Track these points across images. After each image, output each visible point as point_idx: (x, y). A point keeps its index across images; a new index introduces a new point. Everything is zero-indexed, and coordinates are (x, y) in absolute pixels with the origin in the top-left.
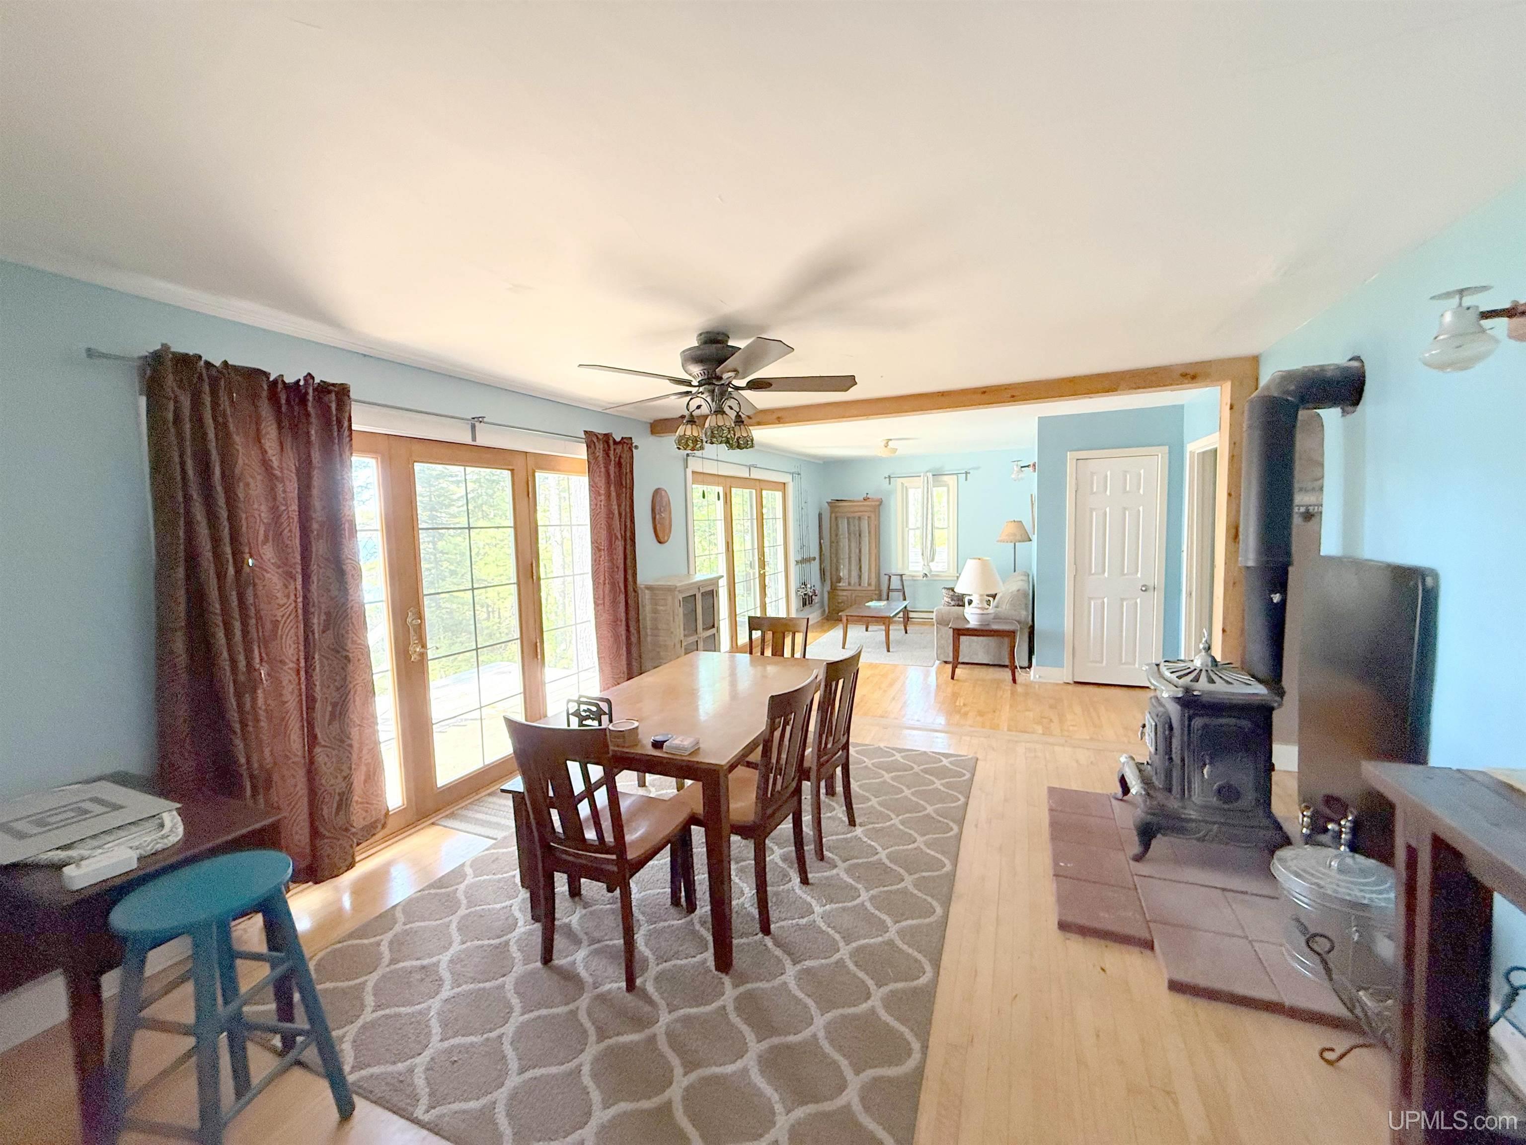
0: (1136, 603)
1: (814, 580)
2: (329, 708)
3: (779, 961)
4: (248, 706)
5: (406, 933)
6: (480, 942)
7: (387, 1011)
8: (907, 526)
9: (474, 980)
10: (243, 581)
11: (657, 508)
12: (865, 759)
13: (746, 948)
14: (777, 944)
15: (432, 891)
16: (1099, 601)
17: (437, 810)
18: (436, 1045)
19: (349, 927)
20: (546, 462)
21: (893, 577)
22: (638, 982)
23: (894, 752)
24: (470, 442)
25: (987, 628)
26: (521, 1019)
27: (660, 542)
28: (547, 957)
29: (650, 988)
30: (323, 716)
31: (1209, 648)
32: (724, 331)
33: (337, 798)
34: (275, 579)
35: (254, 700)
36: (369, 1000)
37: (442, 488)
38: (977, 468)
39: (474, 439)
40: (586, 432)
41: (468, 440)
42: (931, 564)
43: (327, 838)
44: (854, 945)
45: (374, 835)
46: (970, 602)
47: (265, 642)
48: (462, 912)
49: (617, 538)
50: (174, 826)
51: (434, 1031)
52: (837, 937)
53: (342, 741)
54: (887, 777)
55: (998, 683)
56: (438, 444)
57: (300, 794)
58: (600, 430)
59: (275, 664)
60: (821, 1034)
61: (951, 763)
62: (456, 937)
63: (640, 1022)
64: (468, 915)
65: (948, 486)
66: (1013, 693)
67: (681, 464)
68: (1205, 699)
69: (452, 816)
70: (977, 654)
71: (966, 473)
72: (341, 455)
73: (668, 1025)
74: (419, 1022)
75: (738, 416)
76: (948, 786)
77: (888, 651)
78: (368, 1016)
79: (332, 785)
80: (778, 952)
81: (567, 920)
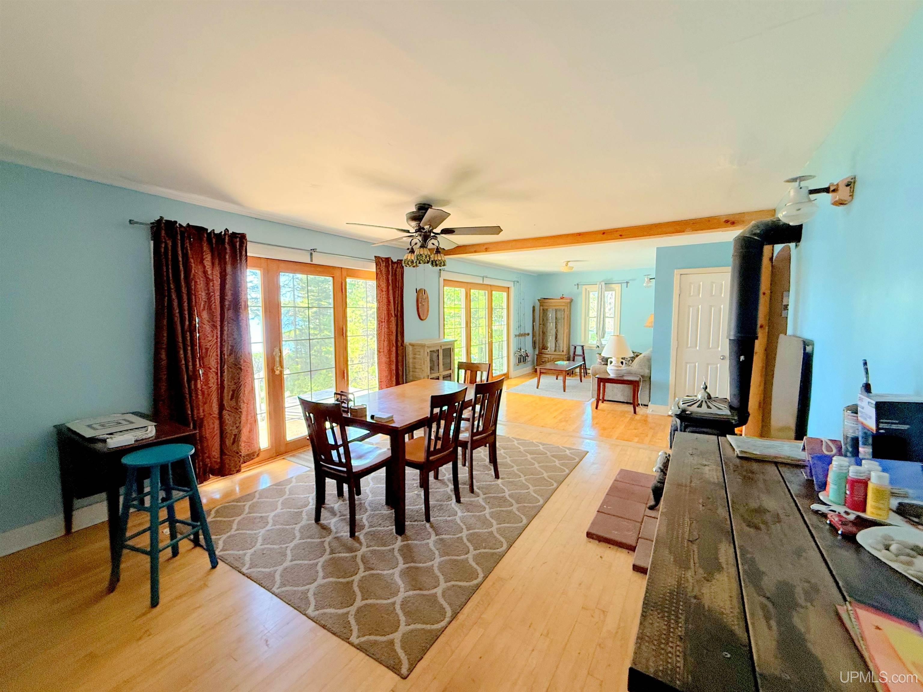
0: (717, 367)
1: (528, 347)
2: (231, 393)
3: (429, 533)
4: (193, 387)
5: (257, 502)
6: (290, 510)
7: (241, 532)
8: (588, 316)
9: (282, 524)
10: (192, 328)
11: (420, 300)
12: (521, 447)
13: (415, 526)
14: (432, 527)
15: (275, 487)
16: (693, 365)
17: (286, 452)
18: (258, 546)
19: (233, 497)
20: (352, 273)
21: (577, 347)
22: (357, 534)
23: (540, 445)
24: (309, 262)
25: (622, 379)
26: (298, 542)
27: (422, 320)
28: (318, 518)
29: (362, 537)
30: (228, 396)
31: (706, 388)
32: (428, 203)
33: (233, 437)
34: (208, 329)
35: (196, 385)
36: (235, 526)
37: (325, 288)
38: (633, 280)
39: (312, 261)
40: (375, 257)
41: (309, 261)
42: (602, 340)
43: (228, 455)
44: (471, 531)
45: (253, 459)
46: (611, 362)
47: (202, 358)
48: (286, 496)
49: (392, 316)
50: (151, 431)
51: (259, 541)
52: (464, 527)
53: (237, 410)
54: (529, 457)
55: (624, 413)
56: (292, 263)
57: (215, 433)
58: (384, 255)
59: (207, 369)
60: (436, 565)
61: (571, 453)
62: (280, 507)
63: (351, 550)
64: (288, 498)
65: (615, 290)
66: (632, 419)
67: (437, 275)
68: (694, 415)
69: (293, 456)
70: (617, 395)
71: (627, 283)
72: (241, 269)
73: (364, 552)
74: (253, 537)
75: (437, 249)
76: (562, 465)
77: (564, 391)
78: (233, 532)
79: (231, 430)
80: (430, 530)
81: (332, 505)
